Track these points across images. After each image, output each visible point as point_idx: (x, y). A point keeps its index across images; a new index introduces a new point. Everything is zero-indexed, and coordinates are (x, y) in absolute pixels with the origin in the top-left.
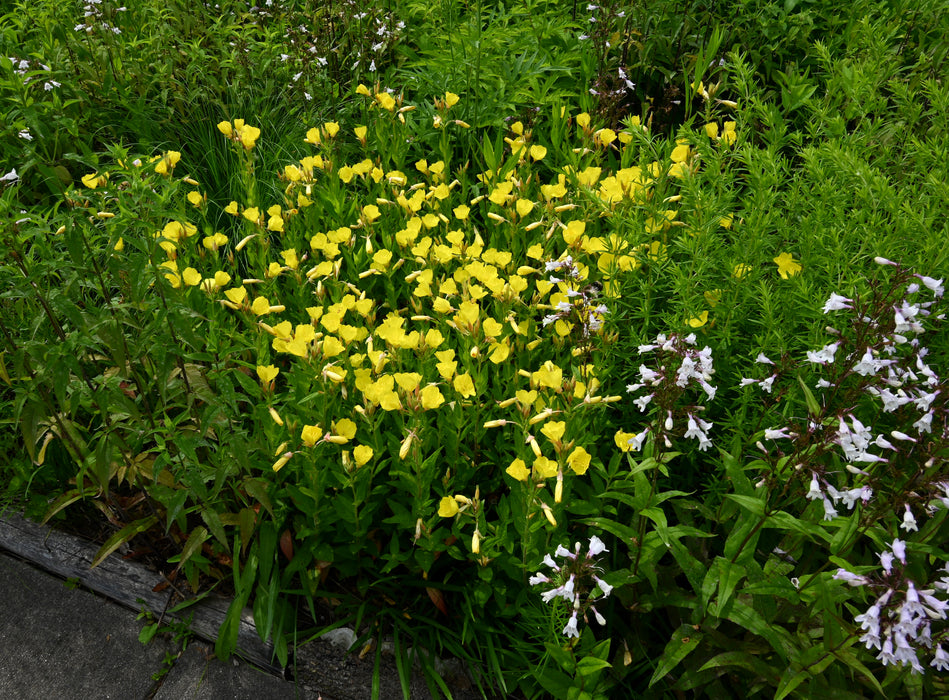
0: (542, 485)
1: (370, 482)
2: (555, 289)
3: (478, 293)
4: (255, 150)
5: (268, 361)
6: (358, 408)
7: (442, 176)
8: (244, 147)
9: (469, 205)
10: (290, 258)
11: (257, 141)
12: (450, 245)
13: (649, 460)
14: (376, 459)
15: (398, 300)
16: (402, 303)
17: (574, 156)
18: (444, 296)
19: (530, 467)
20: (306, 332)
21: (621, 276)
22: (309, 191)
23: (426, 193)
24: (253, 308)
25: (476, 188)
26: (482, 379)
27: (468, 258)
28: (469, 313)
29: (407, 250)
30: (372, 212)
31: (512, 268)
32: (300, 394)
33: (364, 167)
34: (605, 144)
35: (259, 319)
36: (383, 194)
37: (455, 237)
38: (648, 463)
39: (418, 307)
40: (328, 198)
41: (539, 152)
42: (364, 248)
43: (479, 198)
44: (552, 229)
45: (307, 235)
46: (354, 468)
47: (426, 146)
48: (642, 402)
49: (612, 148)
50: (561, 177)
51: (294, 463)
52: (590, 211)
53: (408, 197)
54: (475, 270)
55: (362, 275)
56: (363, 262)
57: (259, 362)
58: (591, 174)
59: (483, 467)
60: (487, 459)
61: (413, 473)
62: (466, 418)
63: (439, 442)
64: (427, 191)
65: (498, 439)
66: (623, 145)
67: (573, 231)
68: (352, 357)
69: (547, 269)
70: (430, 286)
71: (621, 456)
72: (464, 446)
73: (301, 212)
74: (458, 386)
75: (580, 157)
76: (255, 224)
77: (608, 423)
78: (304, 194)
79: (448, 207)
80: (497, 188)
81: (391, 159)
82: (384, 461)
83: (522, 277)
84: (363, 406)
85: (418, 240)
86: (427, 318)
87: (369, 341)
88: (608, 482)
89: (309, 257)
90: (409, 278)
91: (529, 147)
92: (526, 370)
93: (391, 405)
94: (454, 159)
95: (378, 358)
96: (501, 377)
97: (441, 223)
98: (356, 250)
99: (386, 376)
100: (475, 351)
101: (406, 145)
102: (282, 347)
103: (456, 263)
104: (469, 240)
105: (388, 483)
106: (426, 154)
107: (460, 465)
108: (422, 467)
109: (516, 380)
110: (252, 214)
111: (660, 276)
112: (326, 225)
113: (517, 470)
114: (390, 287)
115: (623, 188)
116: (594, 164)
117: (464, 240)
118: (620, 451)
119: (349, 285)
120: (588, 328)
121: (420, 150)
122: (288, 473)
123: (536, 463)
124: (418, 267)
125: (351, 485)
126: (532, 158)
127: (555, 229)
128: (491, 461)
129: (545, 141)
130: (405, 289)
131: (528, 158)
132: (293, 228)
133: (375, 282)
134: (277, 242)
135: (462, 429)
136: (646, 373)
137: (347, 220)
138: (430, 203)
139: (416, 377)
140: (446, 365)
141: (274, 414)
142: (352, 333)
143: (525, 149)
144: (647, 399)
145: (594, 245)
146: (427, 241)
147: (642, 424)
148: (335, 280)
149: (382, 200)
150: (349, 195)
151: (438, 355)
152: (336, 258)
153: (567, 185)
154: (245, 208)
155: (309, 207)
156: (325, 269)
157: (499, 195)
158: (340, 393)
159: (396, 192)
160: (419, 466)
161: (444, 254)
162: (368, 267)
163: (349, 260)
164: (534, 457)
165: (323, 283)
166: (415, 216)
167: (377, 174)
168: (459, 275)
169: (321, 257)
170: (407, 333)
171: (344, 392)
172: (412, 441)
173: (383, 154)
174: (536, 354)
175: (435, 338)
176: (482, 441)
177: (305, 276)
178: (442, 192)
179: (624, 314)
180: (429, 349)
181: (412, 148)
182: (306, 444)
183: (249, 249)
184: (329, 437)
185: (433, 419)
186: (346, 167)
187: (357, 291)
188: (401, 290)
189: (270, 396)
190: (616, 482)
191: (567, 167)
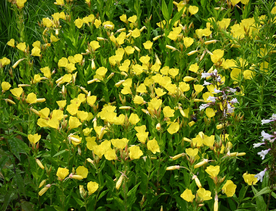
0: (202, 205)
1: (95, 205)
2: (205, 90)
3: (160, 93)
4: (24, 9)
5: (34, 131)
6: (89, 160)
7: (136, 25)
8: (18, 7)
9: (152, 41)
10: (47, 72)
11: (25, 4)
12: (141, 64)
13: (266, 188)
14: (99, 191)
15: (110, 97)
16: (113, 99)
17: (216, 12)
18: (139, 94)
19: (194, 193)
20: (58, 115)
21: (245, 82)
22: (57, 33)
23: (126, 34)
24: (27, 99)
25: (155, 31)
26: (162, 143)
27: (152, 72)
28: (155, 104)
29: (116, 67)
30: (95, 45)
31: (179, 78)
32: (53, 152)
33: (89, 19)
34: (233, 5)
35: (30, 106)
36: (101, 35)
37: (145, 59)
38: (265, 190)
39: (124, 101)
40: (68, 37)
41: (194, 10)
42: (91, 66)
43: (159, 37)
44: (203, 55)
45: (55, 59)
46: (87, 195)
47: (125, 7)
48: (263, 154)
49: (237, 8)
50: (208, 24)
51: (49, 193)
52: (225, 44)
53: (116, 36)
54: (157, 79)
55: (89, 82)
56: (90, 74)
57: (29, 132)
58: (225, 22)
59: (162, 196)
60: (164, 191)
61: (122, 199)
62: (152, 167)
63: (136, 181)
64: (127, 33)
65: (171, 179)
66: (244, 5)
67: (217, 55)
68: (84, 130)
69: (202, 77)
70: (131, 88)
71: (246, 188)
72: (151, 183)
73: (52, 45)
74: (149, 147)
75: (219, 12)
76: (24, 53)
77: (238, 169)
78: (54, 34)
79: (139, 42)
80: (172, 30)
81: (105, 15)
82: (104, 192)
83: (187, 83)
84: (92, 159)
85: (122, 61)
86: (129, 107)
87: (95, 120)
88: (239, 204)
89: (56, 72)
90: (117, 84)
91: (188, 7)
92: (188, 138)
93: (111, 157)
94: (142, 14)
95: (100, 131)
96: (173, 143)
97: (136, 51)
98: (85, 67)
99: (106, 141)
100: (158, 125)
101: (114, 6)
102: (43, 123)
103: (145, 75)
104: (153, 61)
105: (106, 205)
106: (125, 12)
107: (148, 194)
108: (128, 194)
109: (182, 144)
110: (22, 47)
111: (269, 81)
112: (66, 53)
113: (187, 196)
114: (106, 89)
115: (245, 30)
116: (227, 17)
117: (150, 61)
118: (246, 184)
119: (82, 88)
120: (226, 112)
121: (121, 9)
122: (45, 199)
123: (198, 191)
124: (122, 77)
125: (85, 206)
126: (189, 13)
127: (205, 55)
128: (167, 192)
129: (197, 4)
130: (114, 90)
131: (187, 14)
132: (47, 55)
133: (96, 86)
134: (37, 63)
135: (151, 173)
136: (265, 135)
137: (80, 50)
138: (129, 40)
139: (125, 141)
140: (142, 134)
141: (39, 162)
142: (85, 116)
143: (186, 8)
144: (265, 152)
145: (229, 64)
146: (128, 62)
147: (258, 170)
148: (73, 85)
149: (100, 38)
150: (80, 35)
151: (136, 128)
152: (73, 72)
153: (211, 29)
154: (19, 43)
155: (57, 42)
156: (68, 78)
157: (174, 35)
158: (77, 152)
159: (109, 33)
160: (126, 194)
161: (138, 70)
162: (92, 78)
163: (81, 73)
164: (197, 188)
165: (65, 87)
166: (120, 47)
167: (98, 23)
168: (148, 82)
169: (64, 71)
170: (118, 116)
171: (79, 151)
172: (123, 179)
173: (101, 11)
174: (193, 129)
175: (135, 118)
176: (161, 180)
177: (55, 83)
178: (136, 33)
179: (246, 104)
180: (131, 125)
181: (117, 8)
182: (59, 179)
183: (20, 67)
184: (72, 176)
185: (132, 167)
186: (79, 19)
187: (86, 91)
188: (112, 91)
189: (36, 152)
190: (243, 204)
191: (211, 18)
